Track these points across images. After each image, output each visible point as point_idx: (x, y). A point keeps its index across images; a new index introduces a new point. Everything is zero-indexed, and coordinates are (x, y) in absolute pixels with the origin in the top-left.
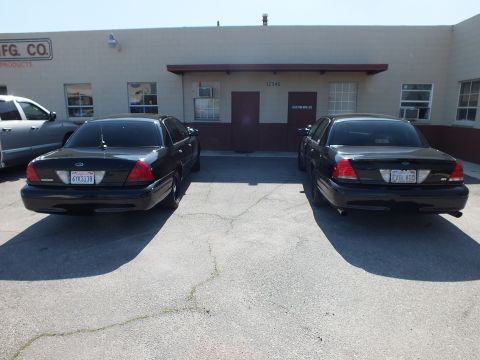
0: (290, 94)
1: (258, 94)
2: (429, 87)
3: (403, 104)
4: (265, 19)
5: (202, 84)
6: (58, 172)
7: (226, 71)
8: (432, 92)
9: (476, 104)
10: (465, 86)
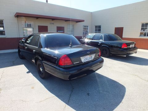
0: (57, 27)
1: (47, 27)
2: (88, 26)
3: (83, 31)
4: (47, 1)
5: (26, 22)
6: (81, 58)
7: (37, 17)
8: (88, 28)
9: (100, 31)
10: (96, 27)
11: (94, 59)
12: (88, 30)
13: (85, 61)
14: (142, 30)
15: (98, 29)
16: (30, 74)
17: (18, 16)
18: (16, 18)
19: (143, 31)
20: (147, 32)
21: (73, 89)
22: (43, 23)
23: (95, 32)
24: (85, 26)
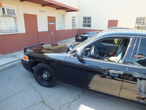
0: (48, 17)
3: (72, 23)
9: (90, 23)
10: (85, 18)
12: (76, 22)
14: (137, 24)
15: (87, 20)
20: (141, 26)
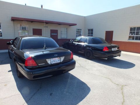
0: (51, 30)
1: (41, 29)
2: (81, 30)
3: (77, 34)
4: (42, 6)
5: (22, 25)
6: (47, 60)
7: (32, 21)
9: (92, 34)
10: (89, 30)
11: (63, 61)
12: (82, 33)
13: (52, 63)
15: (91, 32)
16: (11, 73)
17: (14, 20)
18: (13, 22)
19: (132, 35)
20: (135, 36)
21: (41, 88)
22: (37, 27)
23: (88, 36)
24: (78, 30)
